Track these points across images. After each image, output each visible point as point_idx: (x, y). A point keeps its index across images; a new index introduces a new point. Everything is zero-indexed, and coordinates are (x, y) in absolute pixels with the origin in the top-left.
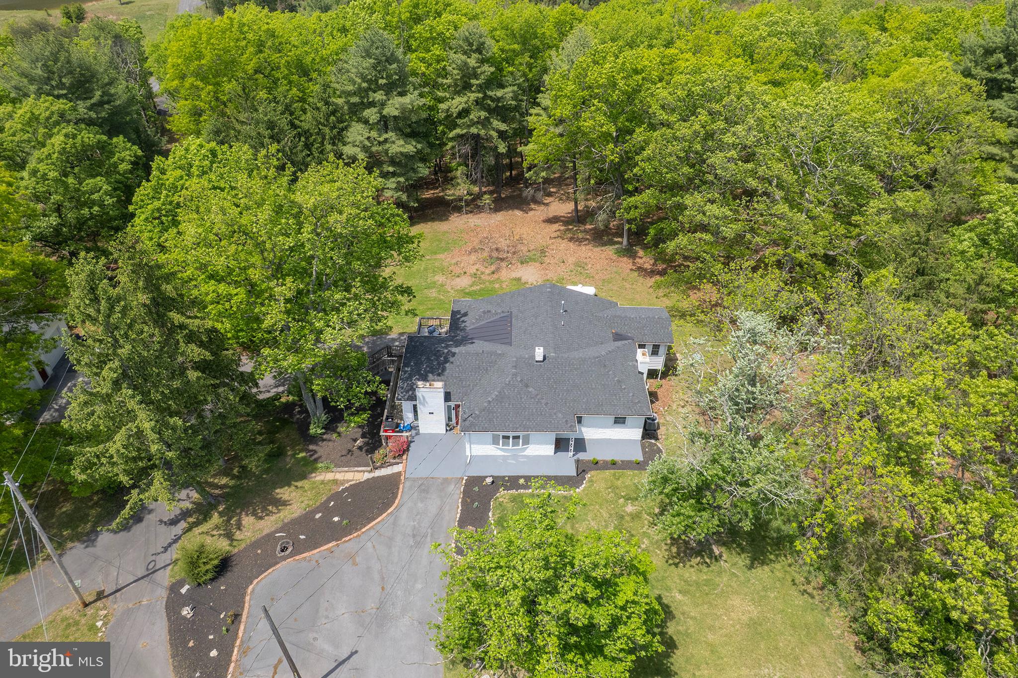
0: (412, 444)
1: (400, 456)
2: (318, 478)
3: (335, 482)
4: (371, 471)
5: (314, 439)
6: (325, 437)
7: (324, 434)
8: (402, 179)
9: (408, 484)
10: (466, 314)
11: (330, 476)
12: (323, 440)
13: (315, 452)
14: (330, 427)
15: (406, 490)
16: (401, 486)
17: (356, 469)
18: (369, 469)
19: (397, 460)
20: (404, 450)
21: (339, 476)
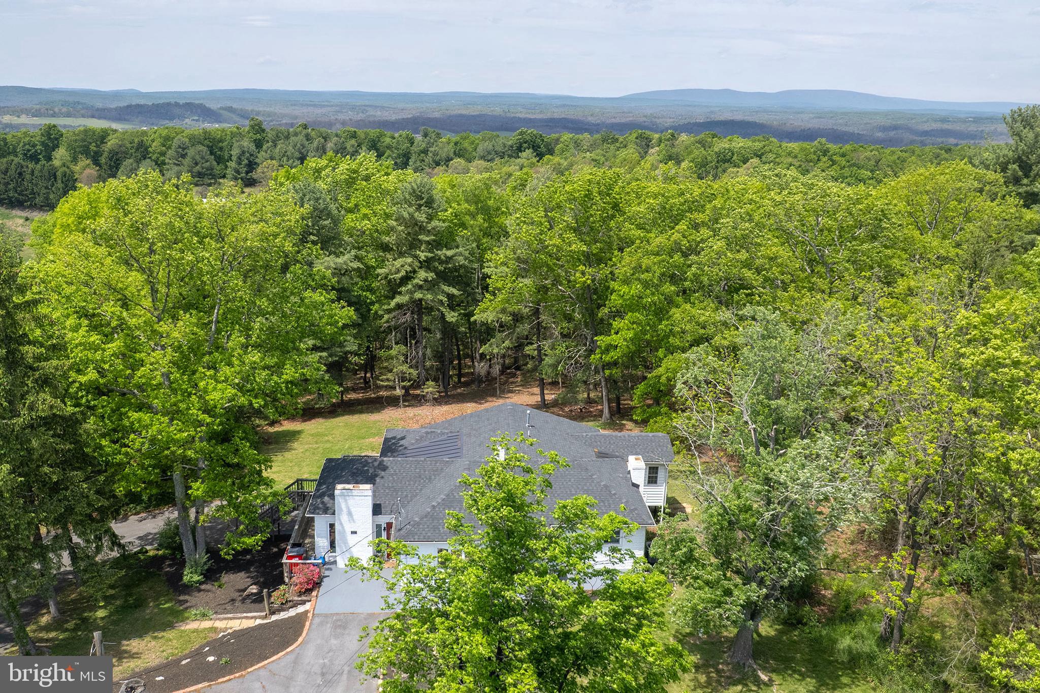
0: (325, 580)
1: (309, 591)
2: (188, 627)
3: (214, 630)
4: (266, 617)
5: (188, 589)
6: (203, 587)
7: (201, 583)
8: (324, 354)
9: (317, 620)
10: (403, 438)
11: (207, 624)
12: (200, 590)
13: (187, 601)
14: (211, 575)
15: (314, 627)
16: (308, 624)
17: (245, 615)
18: (264, 614)
19: (304, 598)
20: (313, 585)
21: (219, 624)
